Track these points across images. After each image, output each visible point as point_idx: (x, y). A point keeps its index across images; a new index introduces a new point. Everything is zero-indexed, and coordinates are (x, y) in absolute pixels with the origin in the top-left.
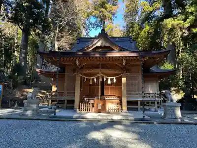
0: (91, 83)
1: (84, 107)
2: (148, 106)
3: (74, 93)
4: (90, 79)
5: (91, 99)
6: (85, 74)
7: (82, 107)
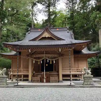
0: (39, 63)
1: (35, 79)
2: (79, 77)
3: (28, 70)
4: (38, 61)
5: (39, 74)
6: (35, 58)
7: (34, 79)
